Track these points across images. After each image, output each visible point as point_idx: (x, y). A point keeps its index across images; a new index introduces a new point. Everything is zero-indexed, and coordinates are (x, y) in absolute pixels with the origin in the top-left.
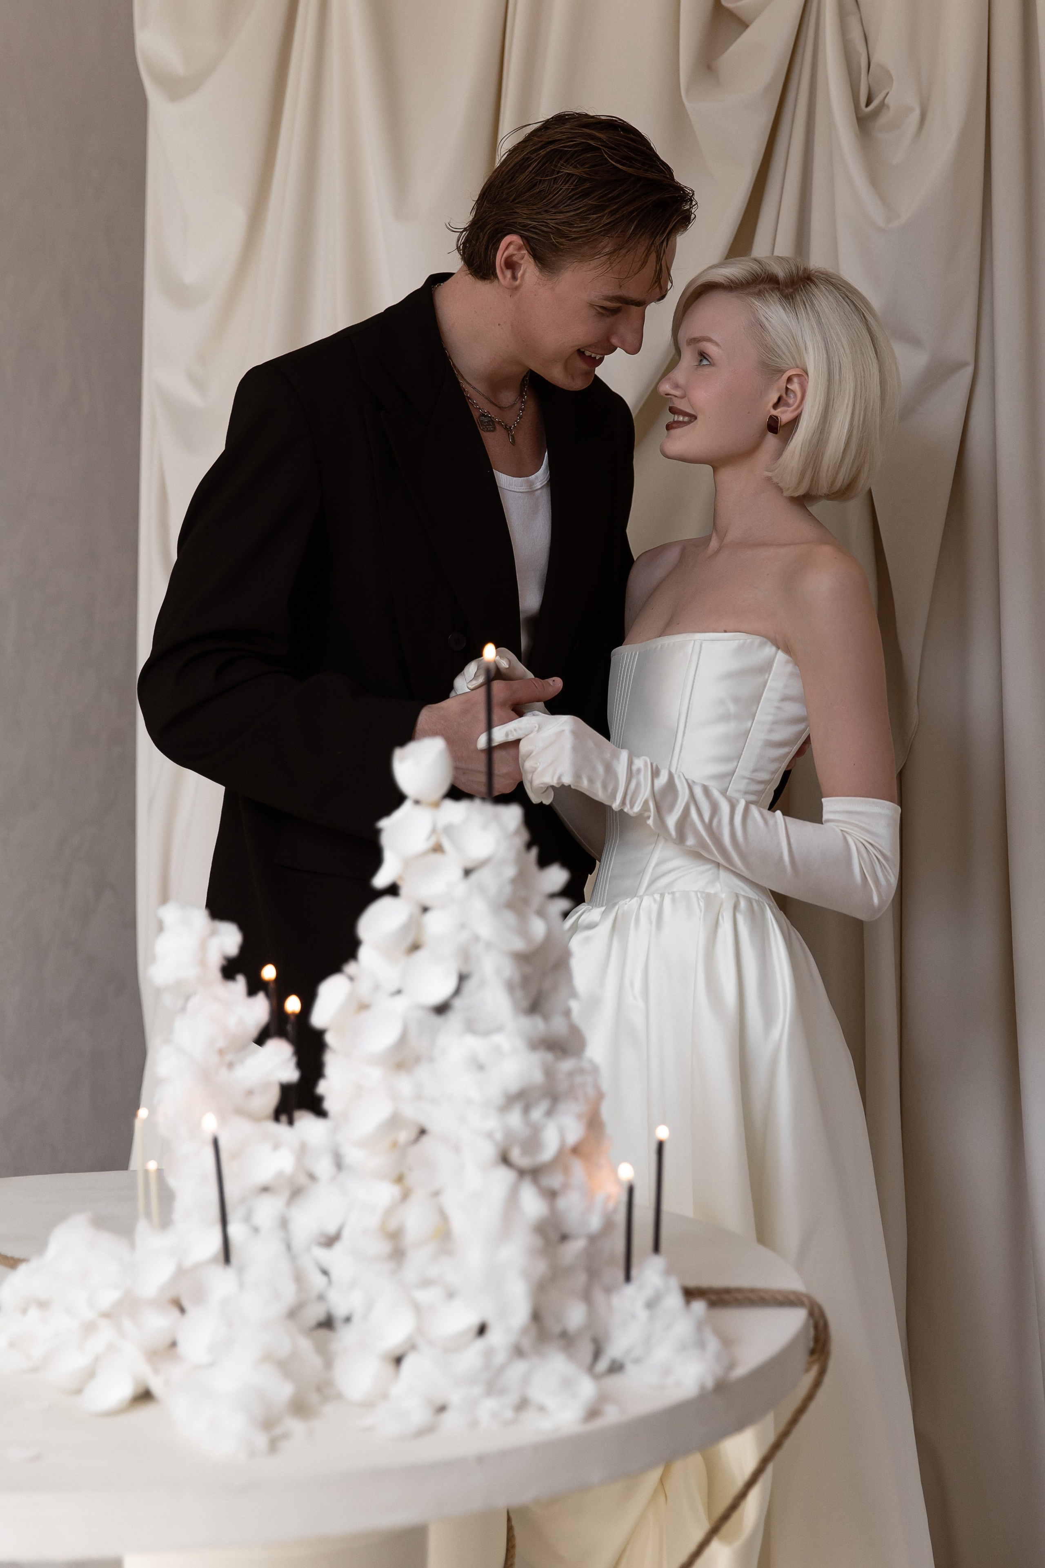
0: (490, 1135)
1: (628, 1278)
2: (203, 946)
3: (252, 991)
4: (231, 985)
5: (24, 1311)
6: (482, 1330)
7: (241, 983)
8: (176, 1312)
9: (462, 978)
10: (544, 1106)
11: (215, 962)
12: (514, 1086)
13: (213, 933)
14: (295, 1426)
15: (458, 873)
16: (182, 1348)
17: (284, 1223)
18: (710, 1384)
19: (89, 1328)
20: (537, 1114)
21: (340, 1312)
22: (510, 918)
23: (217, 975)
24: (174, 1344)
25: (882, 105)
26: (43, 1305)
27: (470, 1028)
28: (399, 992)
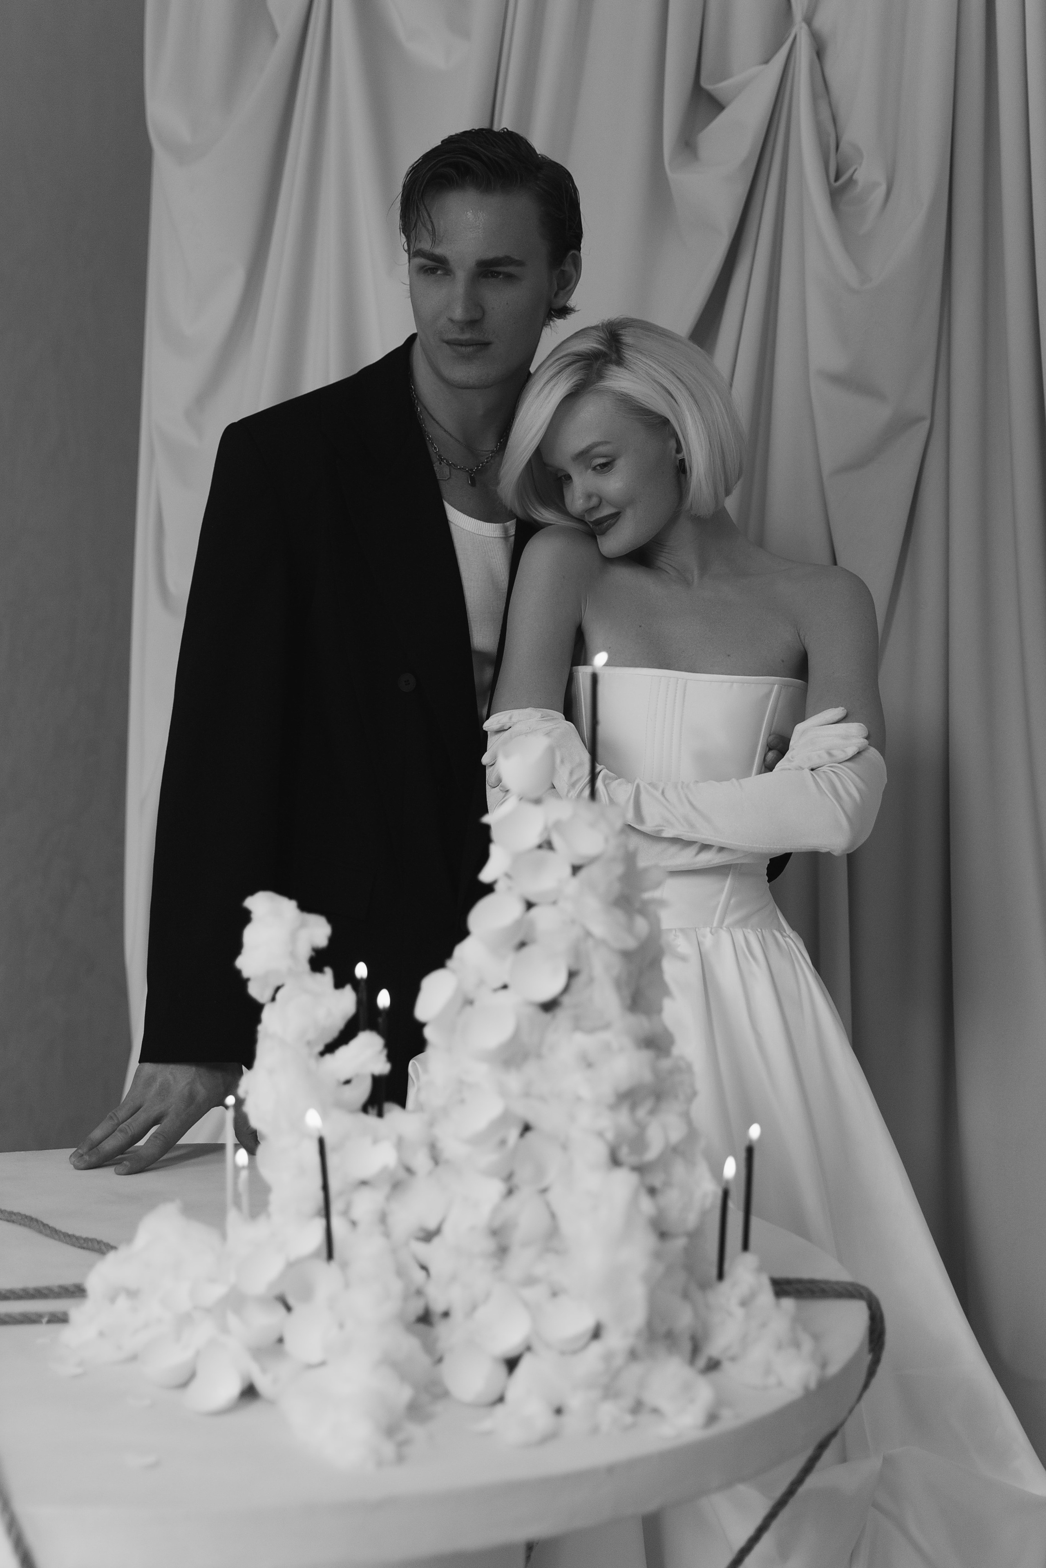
0: (600, 1134)
1: (721, 1275)
2: (293, 937)
3: (339, 984)
4: (318, 976)
5: (113, 1299)
6: (597, 1333)
7: (328, 975)
8: (282, 1310)
9: (572, 975)
10: (648, 1104)
11: (305, 953)
12: (624, 1086)
13: (303, 925)
14: (415, 1431)
15: (568, 870)
16: (289, 1344)
17: (383, 1218)
18: (813, 1385)
19: (184, 1321)
20: (641, 1113)
21: (438, 1307)
22: (619, 915)
23: (306, 967)
24: (281, 1340)
25: (851, 181)
26: (132, 1294)
27: (578, 1025)
28: (505, 987)
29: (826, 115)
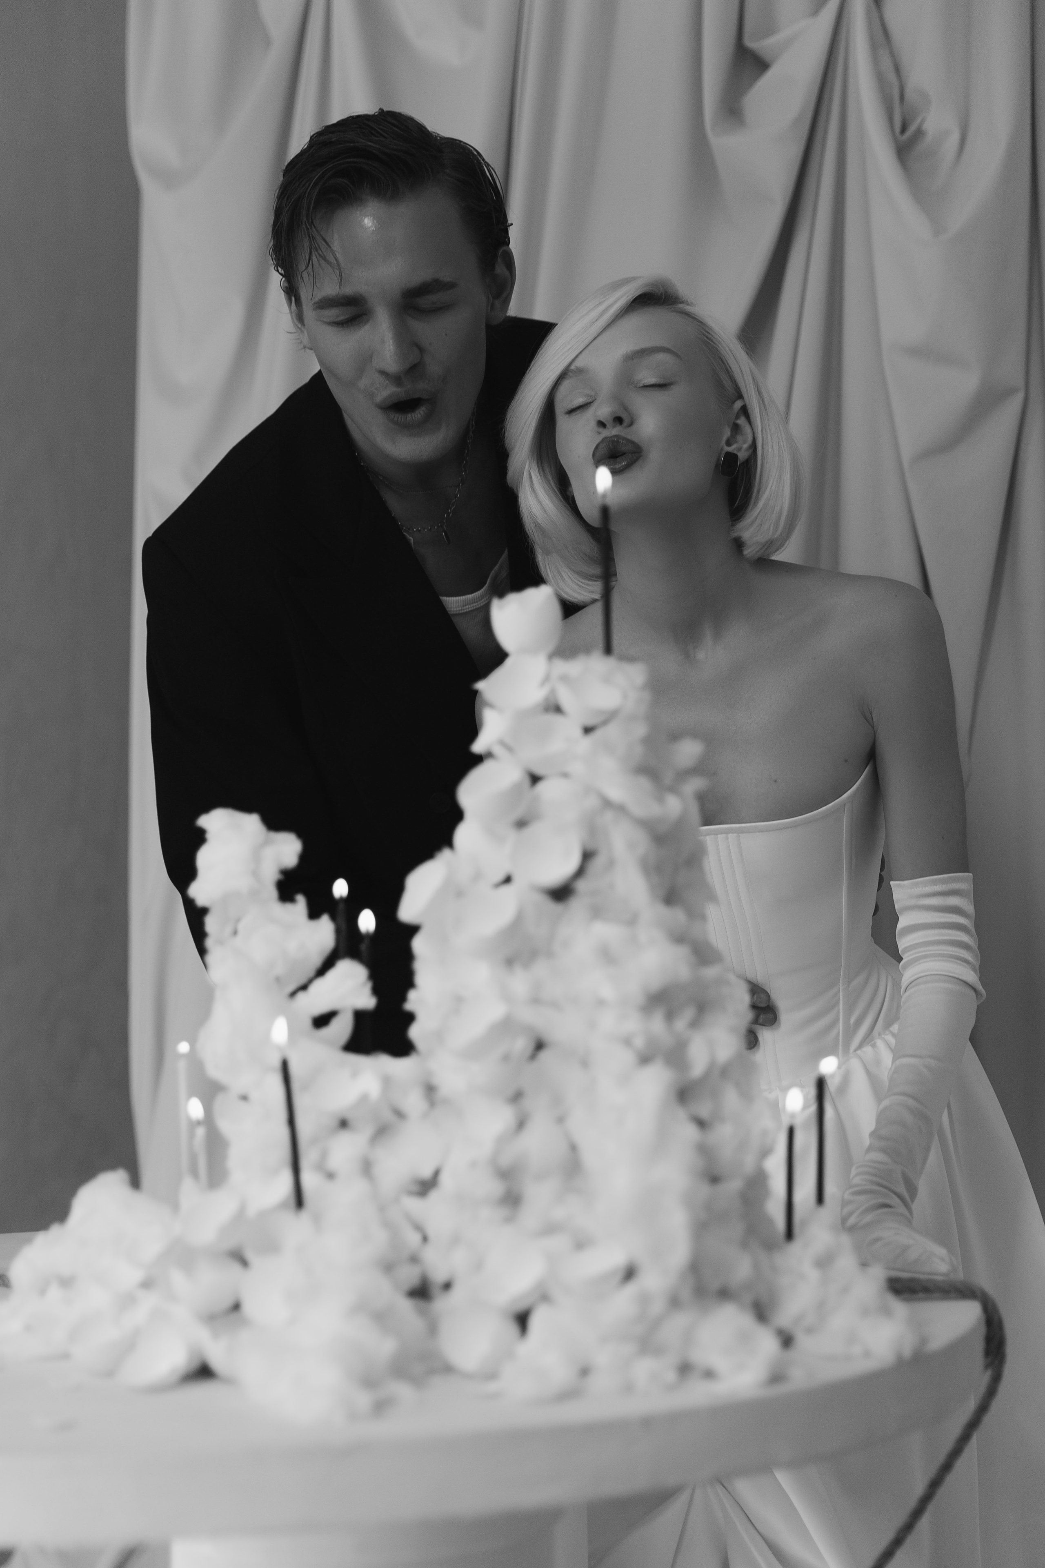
0: (627, 1042)
1: (790, 1234)
2: (256, 856)
3: (314, 914)
4: (289, 906)
5: (42, 1292)
6: (630, 1273)
7: (301, 903)
8: (236, 1266)
9: (587, 856)
10: (689, 1014)
11: (270, 876)
12: (656, 983)
13: (268, 842)
14: (402, 1391)
15: (578, 732)
16: (248, 1308)
17: (367, 1168)
18: (907, 1352)
19: (127, 1301)
20: (681, 1024)
21: (438, 1276)
22: (644, 783)
23: (272, 893)
24: (236, 1307)
25: (919, 133)
26: (66, 1282)
27: (597, 913)
28: (508, 880)
29: (887, 65)
